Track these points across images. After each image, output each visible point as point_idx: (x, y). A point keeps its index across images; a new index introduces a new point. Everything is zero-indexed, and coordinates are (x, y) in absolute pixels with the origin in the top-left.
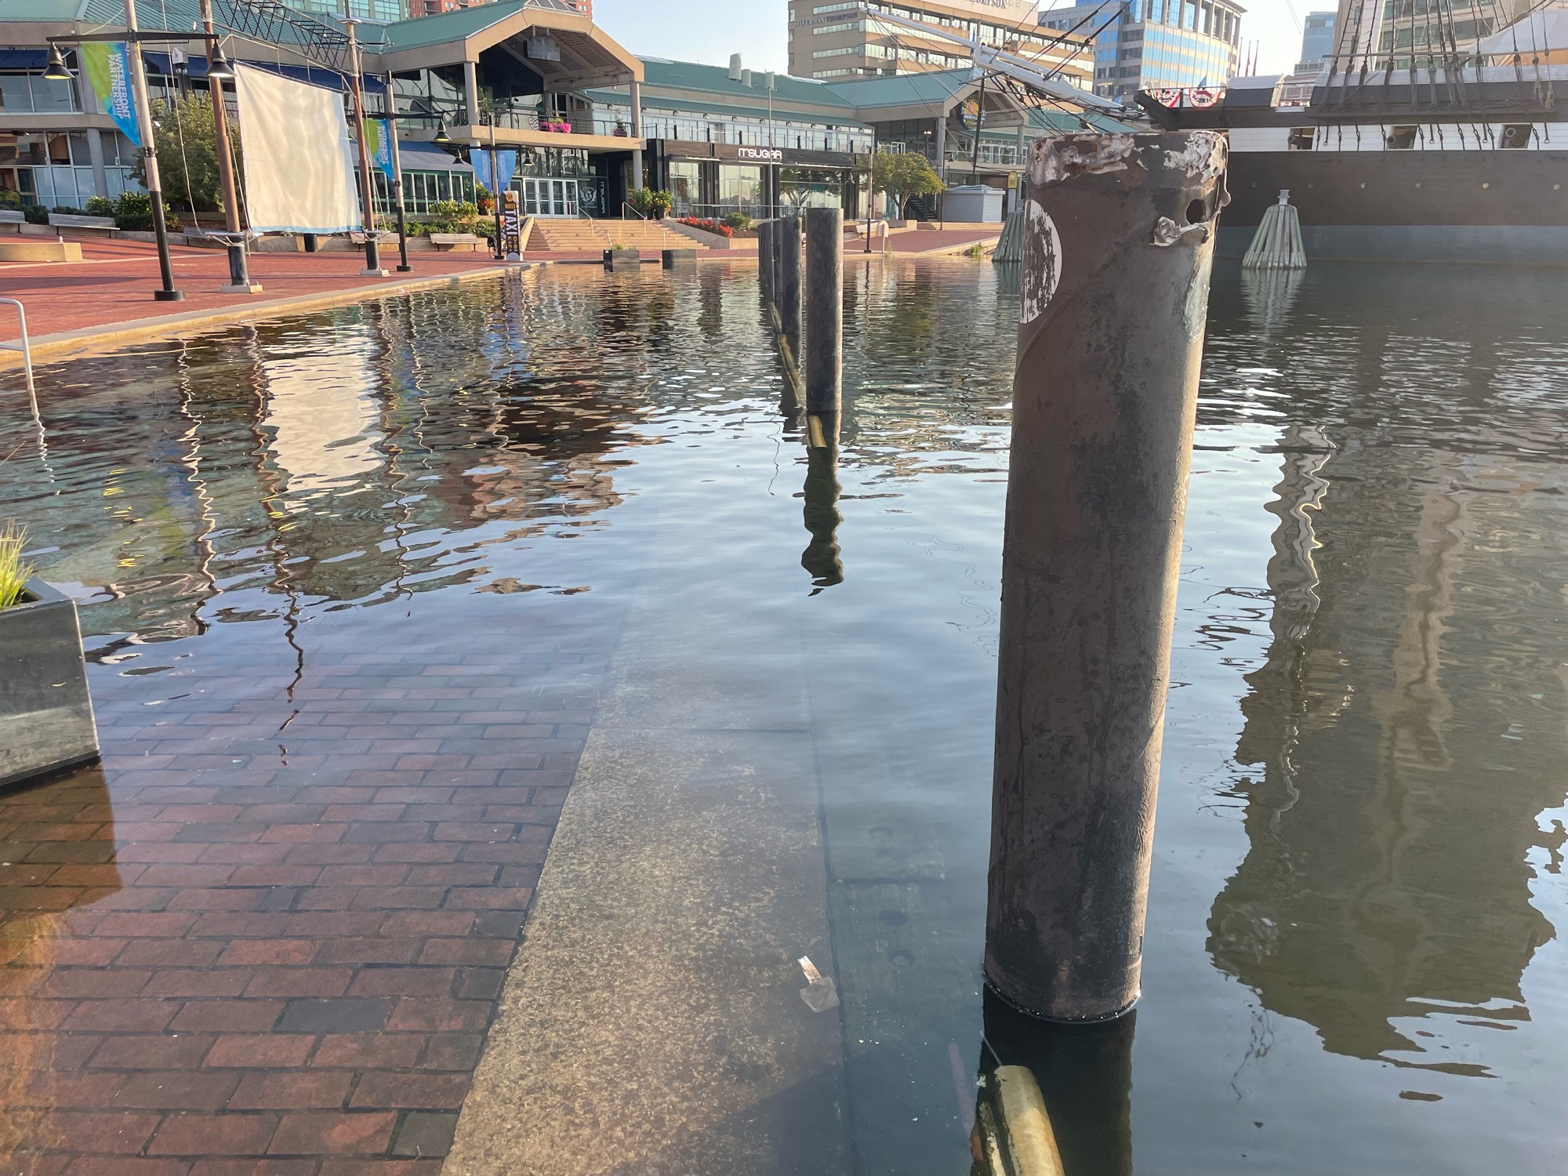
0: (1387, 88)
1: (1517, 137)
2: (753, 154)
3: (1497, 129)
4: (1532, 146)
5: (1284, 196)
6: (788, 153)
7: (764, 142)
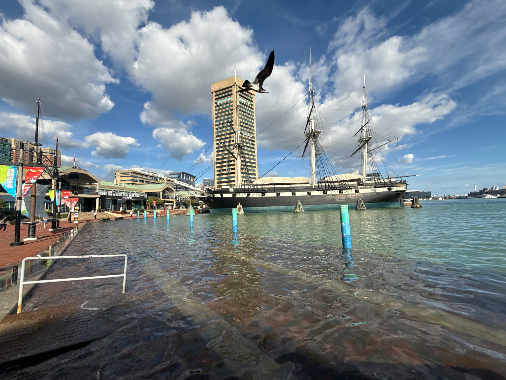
0: (245, 188)
1: (263, 195)
2: (126, 198)
3: (261, 194)
4: (266, 196)
5: (239, 204)
6: (133, 198)
7: (127, 196)
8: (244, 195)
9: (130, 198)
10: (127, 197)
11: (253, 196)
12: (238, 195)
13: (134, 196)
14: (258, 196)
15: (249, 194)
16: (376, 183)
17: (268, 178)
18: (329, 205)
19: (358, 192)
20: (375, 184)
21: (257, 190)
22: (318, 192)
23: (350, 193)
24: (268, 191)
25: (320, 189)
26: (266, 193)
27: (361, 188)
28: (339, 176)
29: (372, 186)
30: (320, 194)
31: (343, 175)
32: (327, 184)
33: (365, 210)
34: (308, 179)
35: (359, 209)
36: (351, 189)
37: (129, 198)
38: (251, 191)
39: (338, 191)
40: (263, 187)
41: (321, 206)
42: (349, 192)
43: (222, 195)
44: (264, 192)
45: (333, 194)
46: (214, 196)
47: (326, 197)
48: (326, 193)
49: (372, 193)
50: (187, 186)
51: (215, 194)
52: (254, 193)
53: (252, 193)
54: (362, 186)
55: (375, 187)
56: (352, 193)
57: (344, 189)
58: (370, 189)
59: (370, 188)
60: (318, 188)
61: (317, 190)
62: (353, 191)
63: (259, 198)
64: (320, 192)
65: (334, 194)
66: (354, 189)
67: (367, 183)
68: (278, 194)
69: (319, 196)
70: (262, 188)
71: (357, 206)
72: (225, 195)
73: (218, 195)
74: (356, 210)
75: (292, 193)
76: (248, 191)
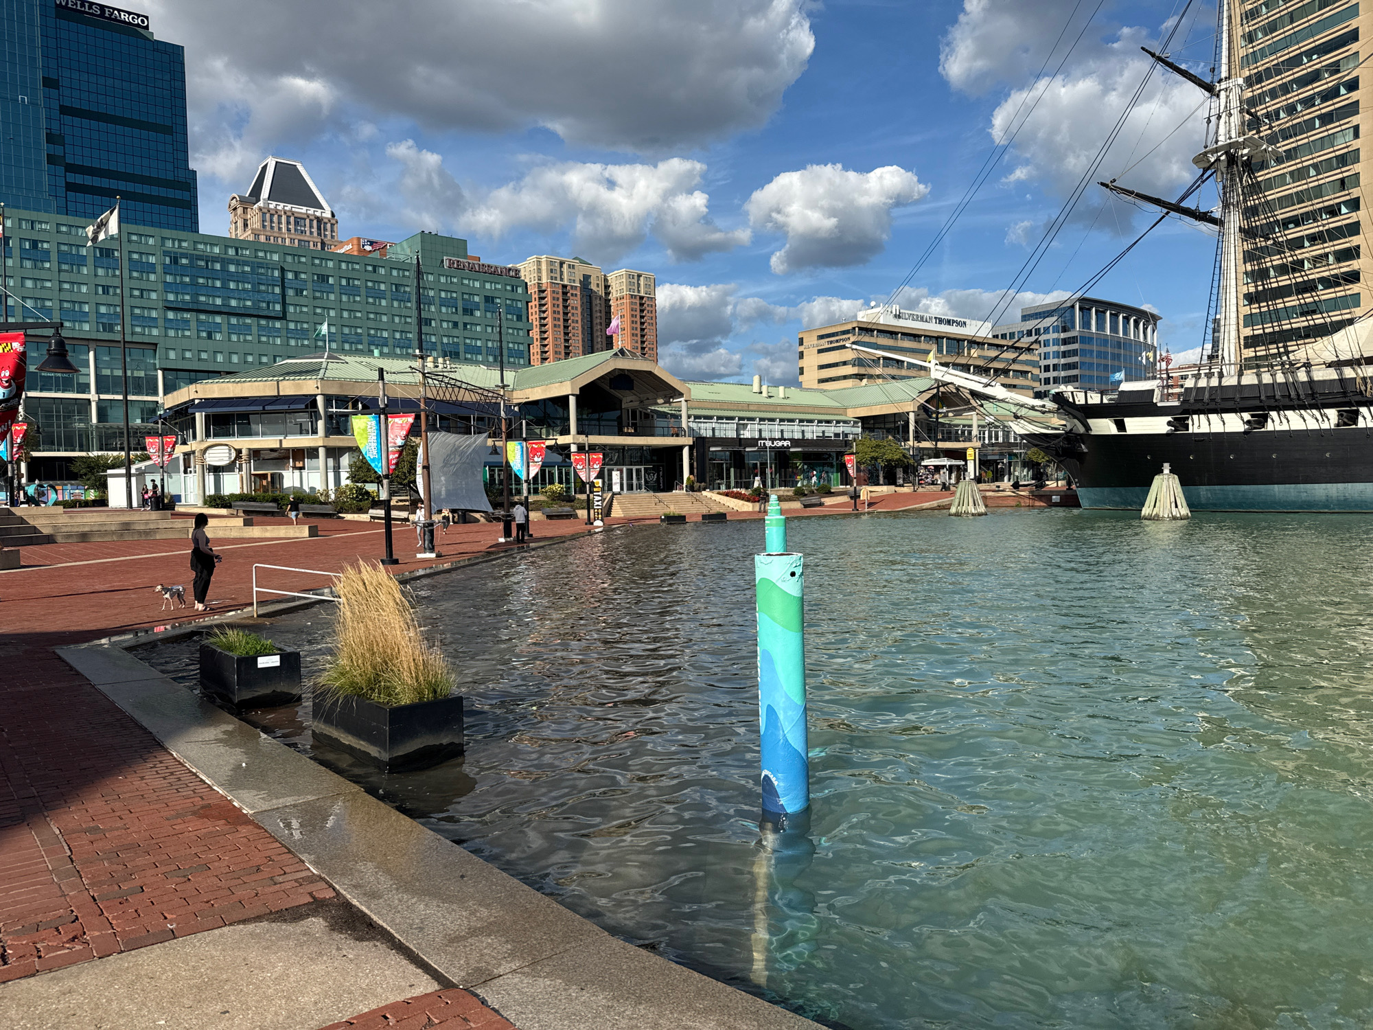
1: (1349, 418)
2: (769, 444)
4: (1361, 424)
5: (1166, 468)
6: (795, 442)
7: (778, 435)
8: (1234, 423)
9: (786, 443)
10: (773, 440)
11: (1285, 427)
12: (1201, 425)
13: (798, 436)
14: (1312, 425)
15: (1265, 418)
21: (1313, 395)
26: (1362, 410)
37: (780, 444)
38: (1272, 403)
40: (1349, 373)
43: (1121, 426)
44: (1349, 404)
46: (1088, 428)
50: (979, 388)
51: (1092, 422)
52: (1293, 408)
53: (1278, 409)
63: (1320, 433)
70: (1342, 381)
72: (1137, 426)
73: (1104, 427)
76: (1257, 403)
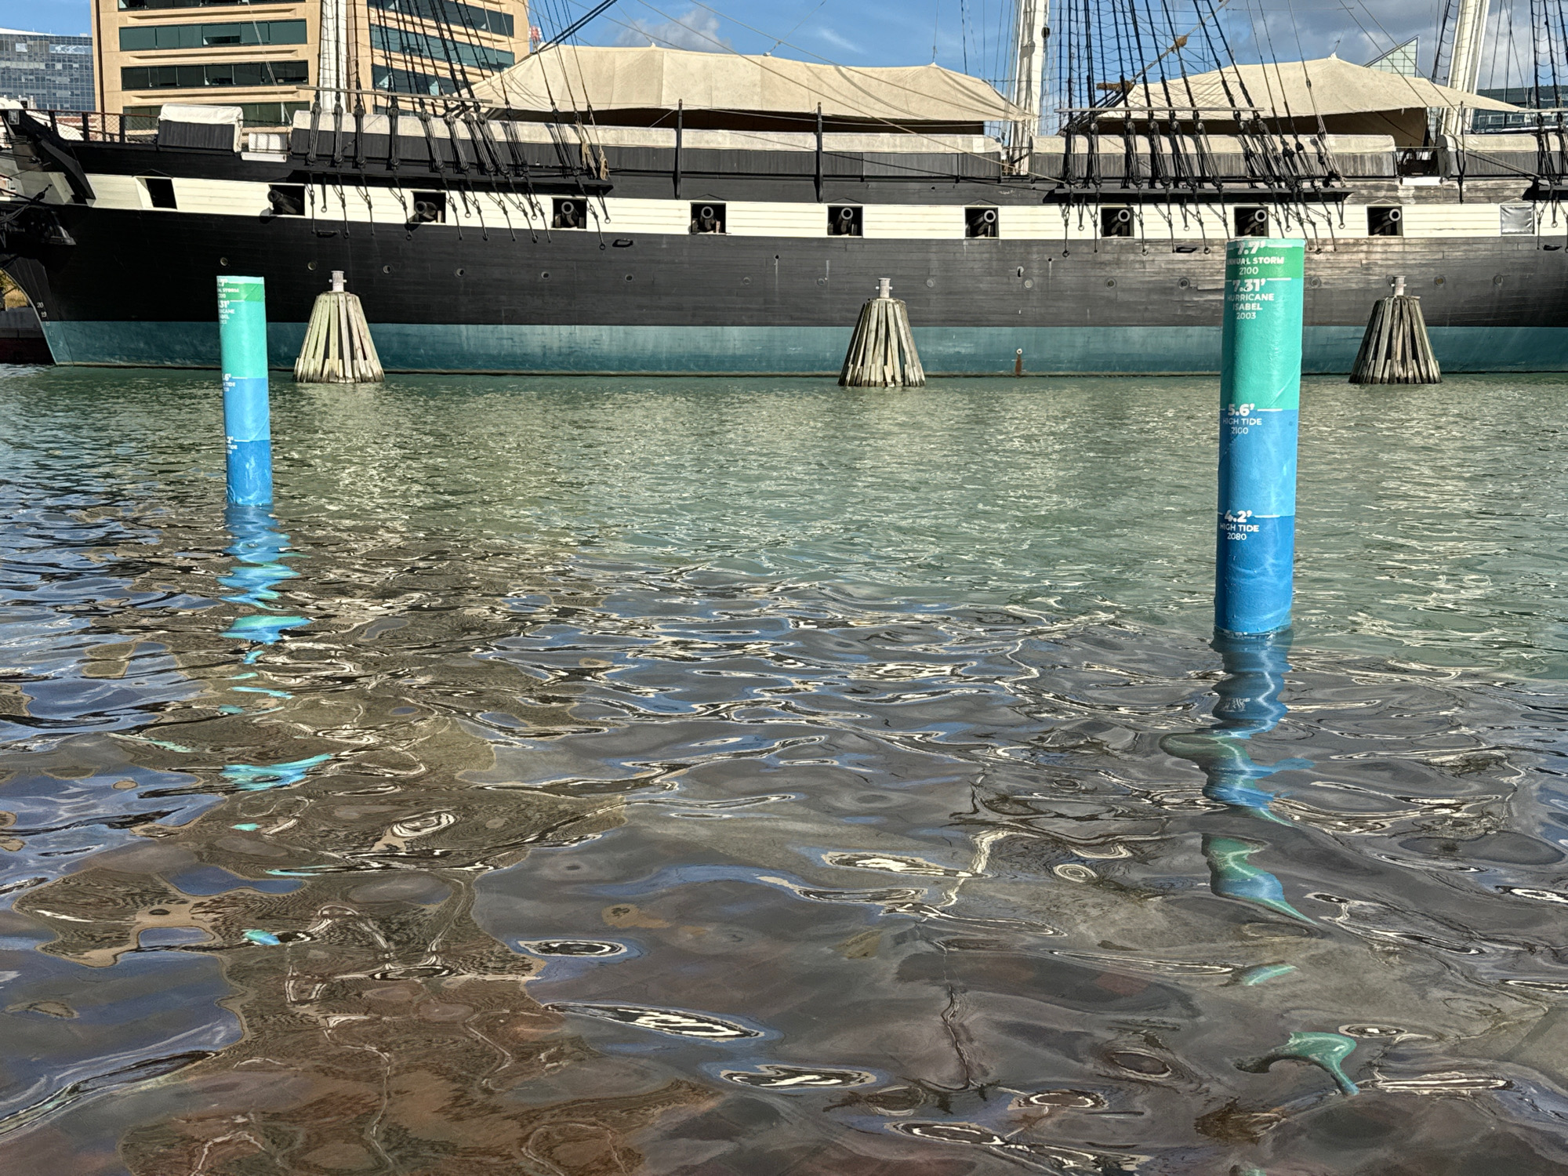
0: (395, 140)
3: (546, 201)
5: (338, 280)
8: (388, 207)
11: (474, 222)
12: (327, 204)
14: (519, 222)
15: (440, 203)
16: (1542, 154)
17: (622, 57)
18: (1137, 338)
19: (1394, 229)
20: (1533, 169)
21: (517, 168)
22: (1055, 209)
23: (1324, 233)
24: (617, 181)
25: (1077, 189)
26: (593, 201)
27: (1422, 196)
28: (1251, 73)
29: (1512, 184)
30: (1074, 234)
31: (1291, 71)
32: (1142, 144)
33: (1429, 380)
34: (985, 90)
35: (1380, 369)
36: (1338, 197)
38: (450, 174)
39: (1230, 209)
40: (570, 135)
41: (1074, 341)
42: (1322, 224)
43: (162, 194)
44: (574, 189)
45: (1180, 234)
46: (82, 192)
47: (1118, 263)
48: (1126, 229)
49: (1506, 240)
51: (95, 180)
52: (487, 188)
53: (462, 186)
54: (1433, 181)
55: (1533, 194)
56: (1338, 234)
57: (1282, 199)
58: (1495, 208)
59: (1492, 197)
60: (1066, 176)
61: (1051, 199)
62: (1355, 219)
63: (530, 235)
64: (1074, 210)
65: (1194, 233)
66: (1359, 200)
67: (1475, 156)
68: (708, 217)
69: (1066, 248)
70: (561, 148)
71: (1366, 344)
72: (200, 196)
73: (123, 193)
74: (1356, 379)
75: (834, 213)
76: (424, 171)
